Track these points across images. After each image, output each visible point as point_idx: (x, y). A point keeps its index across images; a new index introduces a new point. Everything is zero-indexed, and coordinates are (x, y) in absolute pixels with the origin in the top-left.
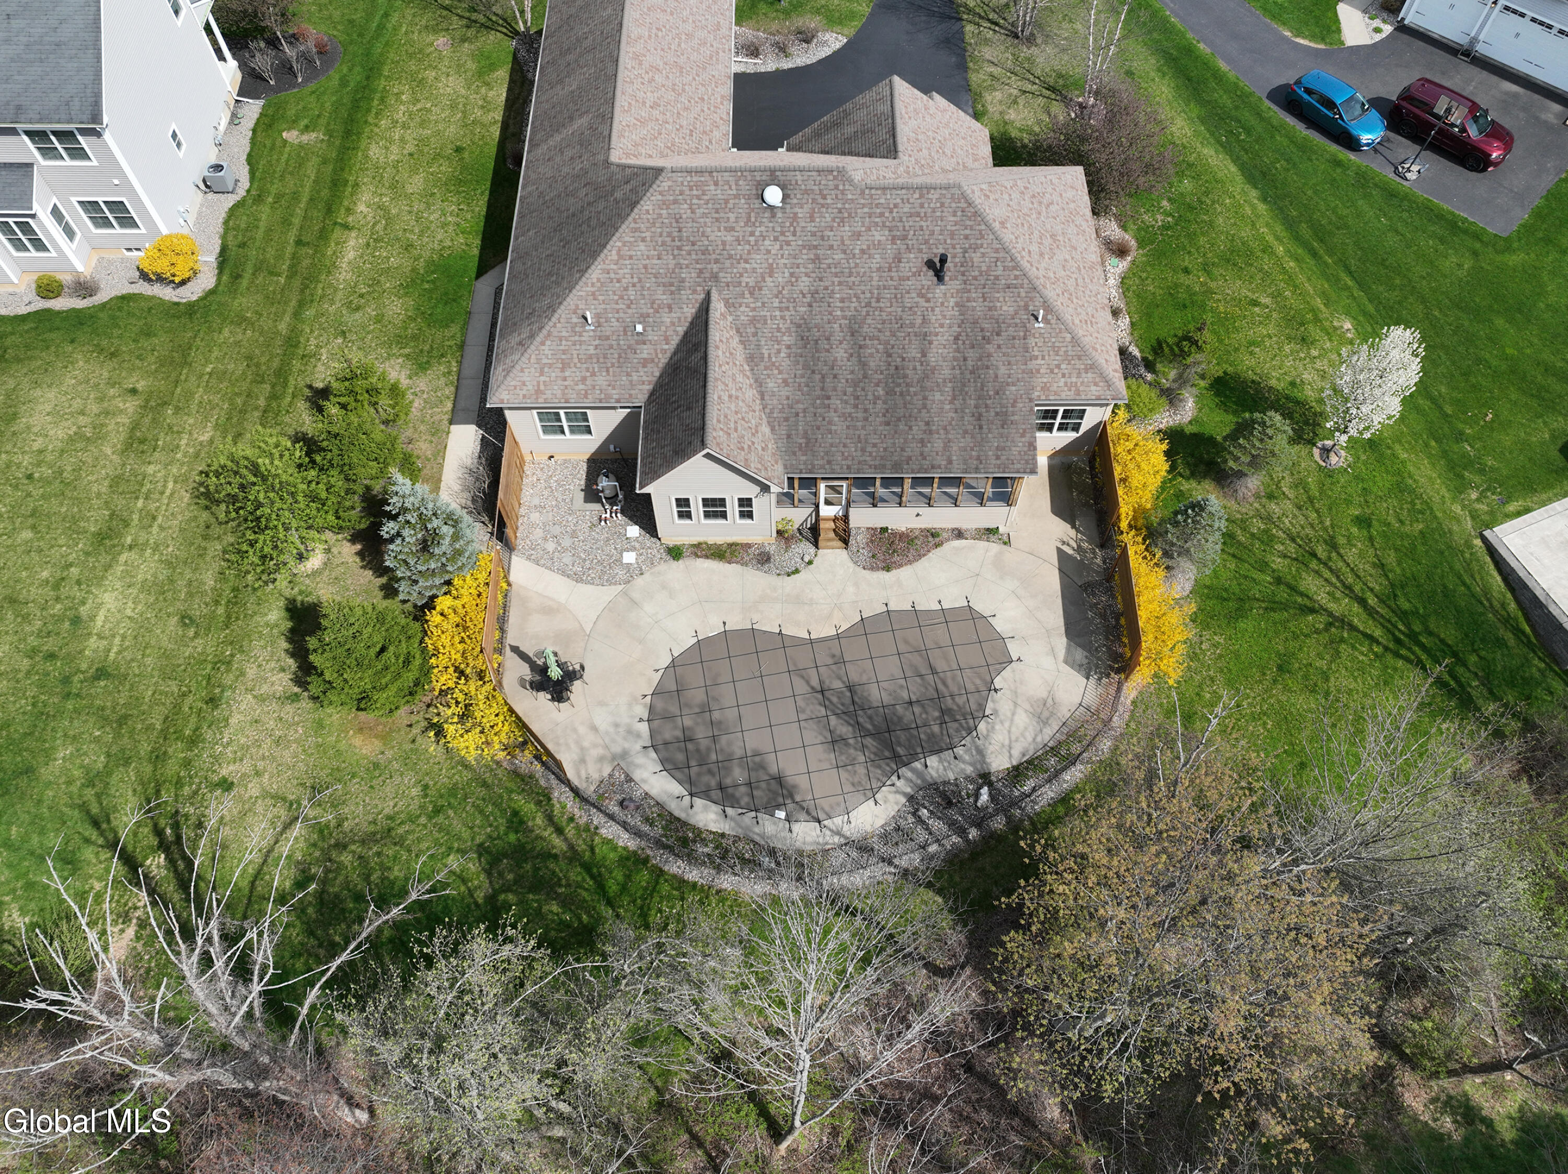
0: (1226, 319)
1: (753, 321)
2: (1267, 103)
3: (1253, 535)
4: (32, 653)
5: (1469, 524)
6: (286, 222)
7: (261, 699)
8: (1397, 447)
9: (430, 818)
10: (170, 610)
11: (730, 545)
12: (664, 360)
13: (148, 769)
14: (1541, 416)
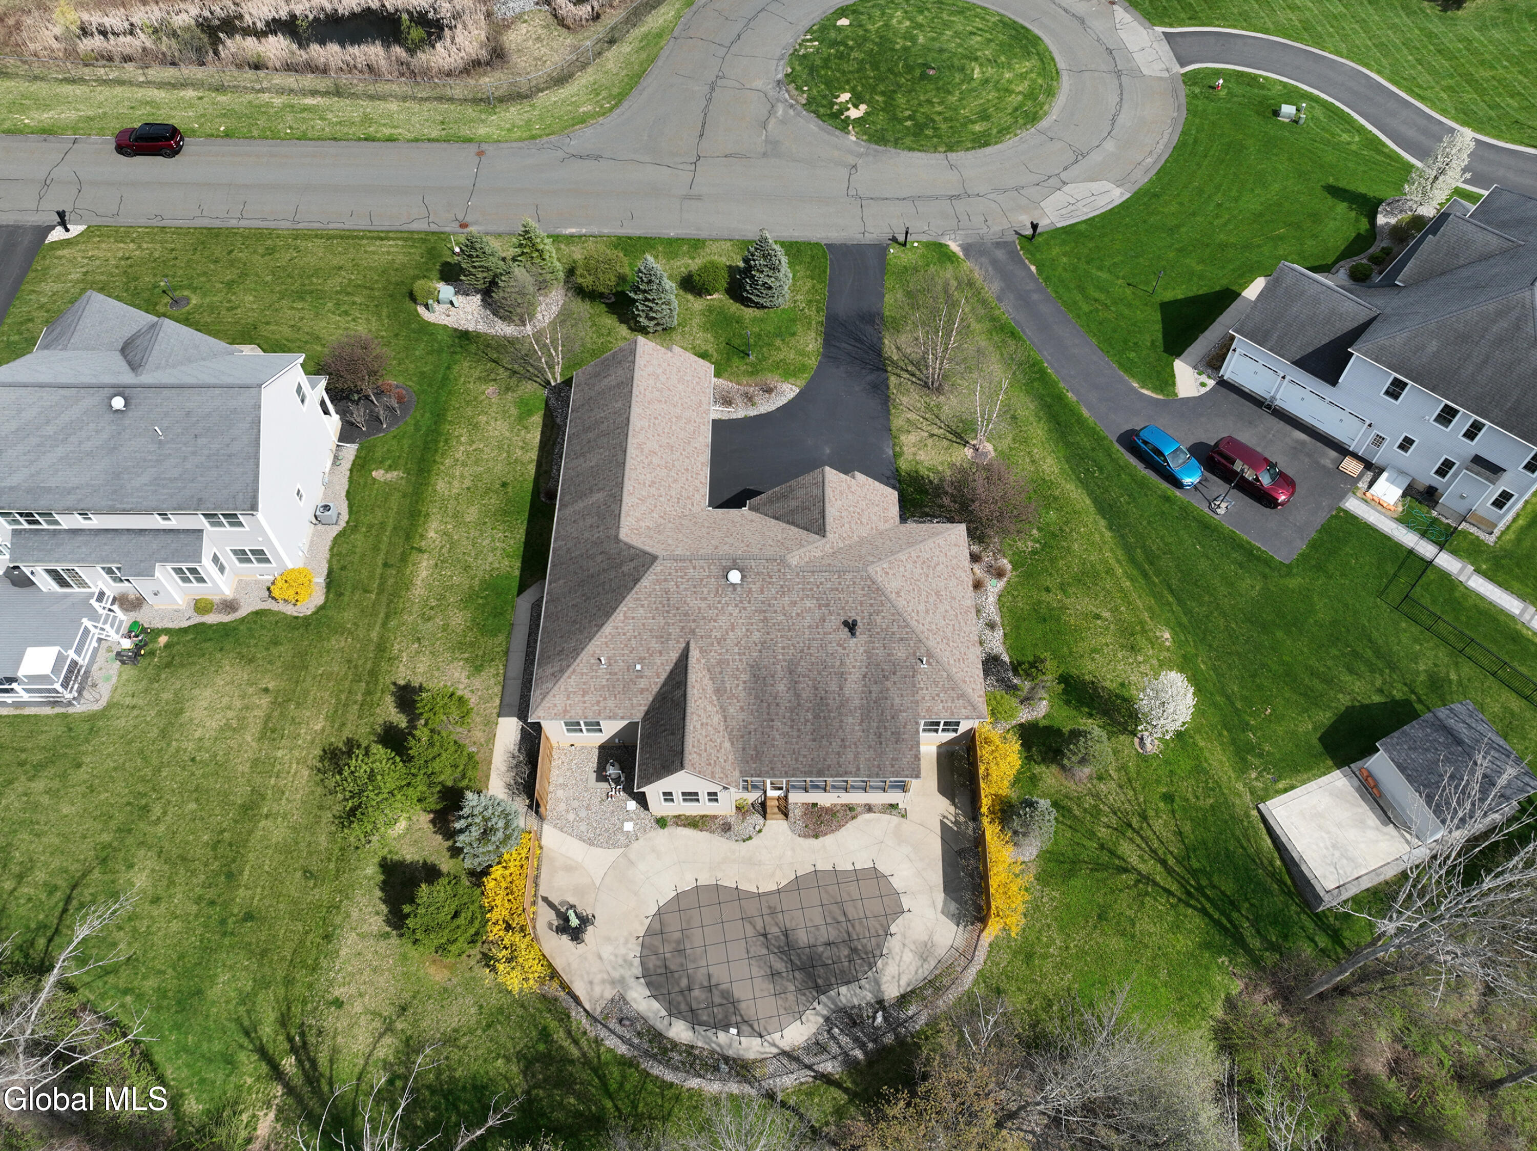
0: (1076, 631)
1: (720, 663)
2: (1117, 446)
3: (1085, 810)
4: (199, 900)
5: (1248, 797)
6: (376, 549)
7: (362, 936)
8: (1197, 737)
9: (484, 1031)
10: (296, 866)
11: (702, 817)
12: (655, 689)
13: (281, 991)
14: (1307, 711)
